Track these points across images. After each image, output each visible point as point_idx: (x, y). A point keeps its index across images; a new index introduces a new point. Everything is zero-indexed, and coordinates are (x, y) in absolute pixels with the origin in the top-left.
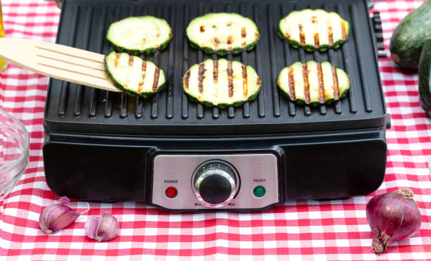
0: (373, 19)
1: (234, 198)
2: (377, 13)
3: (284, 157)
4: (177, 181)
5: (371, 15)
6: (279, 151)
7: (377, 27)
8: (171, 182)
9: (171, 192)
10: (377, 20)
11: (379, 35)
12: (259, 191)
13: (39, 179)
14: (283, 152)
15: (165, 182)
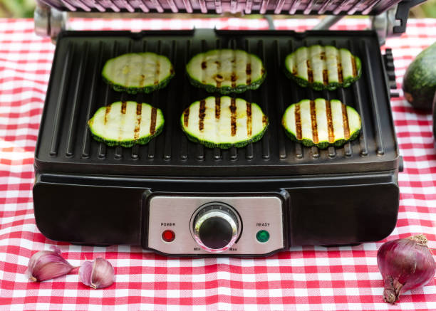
0: (385, 56)
1: (236, 242)
2: (389, 50)
3: (290, 200)
4: (174, 224)
5: (383, 52)
6: (284, 194)
7: (389, 64)
8: (168, 225)
9: (169, 236)
10: (388, 57)
11: (391, 73)
12: (263, 236)
13: (29, 221)
14: (288, 195)
15: (162, 224)
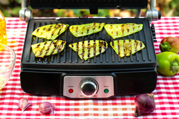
0: (151, 27)
1: (96, 93)
2: (153, 25)
3: (116, 78)
4: (73, 87)
5: (151, 25)
6: (114, 75)
7: (153, 30)
8: (71, 87)
9: (71, 91)
10: (153, 28)
11: (154, 33)
12: (106, 91)
13: (18, 85)
14: (116, 76)
15: (69, 86)
